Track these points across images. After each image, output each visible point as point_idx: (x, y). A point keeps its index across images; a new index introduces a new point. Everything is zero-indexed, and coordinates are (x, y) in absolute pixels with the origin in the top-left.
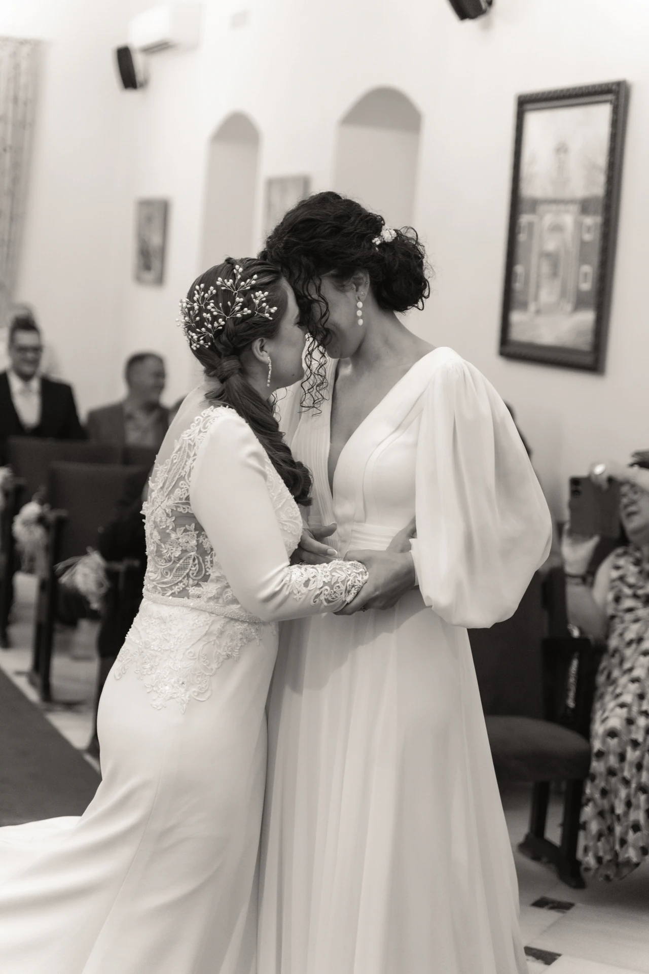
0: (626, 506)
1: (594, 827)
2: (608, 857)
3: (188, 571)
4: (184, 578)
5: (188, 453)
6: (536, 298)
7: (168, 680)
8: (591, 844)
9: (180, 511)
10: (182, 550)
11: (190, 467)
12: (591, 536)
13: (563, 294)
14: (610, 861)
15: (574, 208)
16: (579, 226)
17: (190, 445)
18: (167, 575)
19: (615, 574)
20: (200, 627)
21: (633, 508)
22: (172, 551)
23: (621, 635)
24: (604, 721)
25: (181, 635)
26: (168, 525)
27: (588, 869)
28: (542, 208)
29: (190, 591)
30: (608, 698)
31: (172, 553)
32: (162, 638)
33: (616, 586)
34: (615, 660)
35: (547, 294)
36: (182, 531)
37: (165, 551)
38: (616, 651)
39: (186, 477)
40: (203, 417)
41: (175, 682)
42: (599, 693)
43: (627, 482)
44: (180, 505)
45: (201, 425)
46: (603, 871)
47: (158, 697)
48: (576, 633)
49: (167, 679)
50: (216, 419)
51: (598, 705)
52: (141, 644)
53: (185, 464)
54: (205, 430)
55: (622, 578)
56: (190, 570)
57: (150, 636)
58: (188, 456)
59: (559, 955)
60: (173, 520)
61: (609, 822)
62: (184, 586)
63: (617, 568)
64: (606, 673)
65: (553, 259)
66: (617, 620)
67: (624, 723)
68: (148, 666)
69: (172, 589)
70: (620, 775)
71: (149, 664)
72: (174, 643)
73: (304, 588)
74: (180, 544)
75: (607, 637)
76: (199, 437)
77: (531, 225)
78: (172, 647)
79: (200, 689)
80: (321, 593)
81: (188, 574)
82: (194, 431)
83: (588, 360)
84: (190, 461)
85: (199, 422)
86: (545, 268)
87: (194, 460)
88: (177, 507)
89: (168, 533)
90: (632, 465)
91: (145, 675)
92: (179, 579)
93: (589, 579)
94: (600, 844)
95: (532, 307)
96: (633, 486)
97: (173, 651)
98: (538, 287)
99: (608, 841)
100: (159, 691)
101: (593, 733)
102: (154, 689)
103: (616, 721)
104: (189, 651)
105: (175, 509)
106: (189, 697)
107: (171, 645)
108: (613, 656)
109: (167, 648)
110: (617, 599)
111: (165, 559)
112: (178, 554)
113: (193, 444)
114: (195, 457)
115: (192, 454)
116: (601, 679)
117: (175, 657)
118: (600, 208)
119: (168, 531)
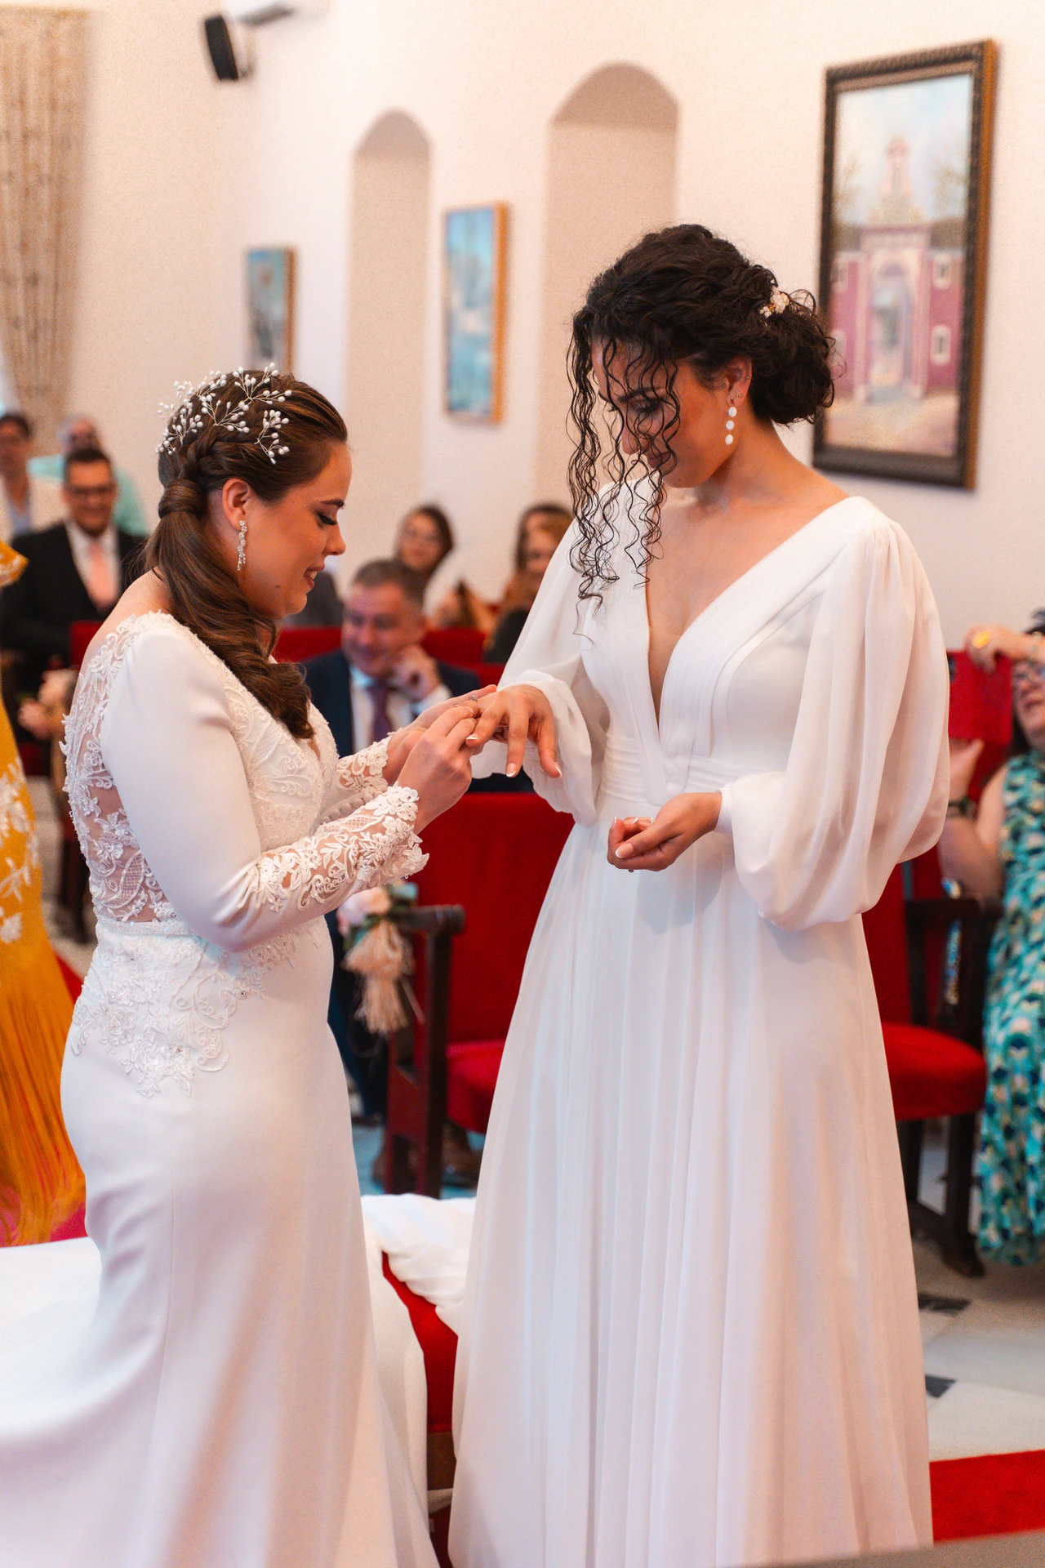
0: (1025, 693)
1: (995, 1184)
2: (1018, 1229)
3: (141, 881)
4: (140, 891)
5: (97, 694)
6: (866, 380)
7: (156, 1050)
8: (991, 1209)
9: (101, 786)
10: (124, 847)
11: (99, 717)
12: (969, 742)
13: (907, 372)
14: (1020, 1236)
15: (920, 240)
16: (928, 266)
17: (99, 681)
18: (114, 888)
19: (1011, 798)
20: (186, 957)
21: (1034, 696)
22: (110, 850)
23: (1024, 890)
24: (1004, 1023)
25: (160, 976)
26: (92, 810)
27: (987, 1248)
28: (869, 242)
29: (155, 910)
30: (1008, 987)
31: (110, 854)
32: (133, 985)
33: (1013, 817)
34: (1018, 929)
35: (883, 371)
36: (116, 819)
37: (101, 851)
38: (1018, 914)
39: (94, 734)
40: (118, 634)
41: (166, 1050)
42: (993, 979)
43: (1024, 659)
44: (97, 777)
45: (115, 649)
46: (1011, 1250)
47: (145, 1077)
48: (954, 891)
49: (154, 1048)
50: (135, 637)
51: (993, 999)
52: (103, 997)
53: (93, 712)
54: (121, 657)
55: (1021, 804)
56: (145, 877)
57: (114, 983)
58: (98, 700)
59: (952, 1381)
60: (96, 802)
61: (1018, 1175)
62: (144, 904)
63: (1013, 788)
64: (1003, 948)
65: (890, 318)
66: (1017, 868)
67: (1036, 1024)
68: (119, 1032)
69: (128, 911)
70: (1032, 1105)
71: (120, 1029)
72: (152, 990)
73: (284, 890)
74: (119, 838)
75: (1002, 893)
76: (112, 669)
77: (853, 267)
78: (150, 997)
79: (209, 1054)
80: (311, 888)
81: (143, 884)
82: (106, 657)
83: (950, 471)
84: (99, 707)
85: (112, 644)
86: (878, 333)
87: (105, 706)
88: (94, 781)
89: (96, 823)
90: (1031, 632)
91: (116, 1046)
92: (132, 893)
93: (971, 807)
94: (1005, 1210)
95: (860, 393)
96: (1033, 663)
97: (152, 1004)
98: (868, 362)
99: (1017, 1205)
100: (144, 1069)
101: (989, 1041)
102: (136, 1066)
103: (1023, 1021)
104: (178, 998)
105: (92, 785)
106: (193, 1069)
107: (148, 995)
108: (1013, 922)
109: (143, 1000)
110: (1016, 836)
111: (103, 863)
112: (119, 853)
113: (103, 680)
114: (106, 701)
115: (102, 696)
116: (996, 958)
117: (157, 1012)
118: (959, 238)
119: (96, 820)
